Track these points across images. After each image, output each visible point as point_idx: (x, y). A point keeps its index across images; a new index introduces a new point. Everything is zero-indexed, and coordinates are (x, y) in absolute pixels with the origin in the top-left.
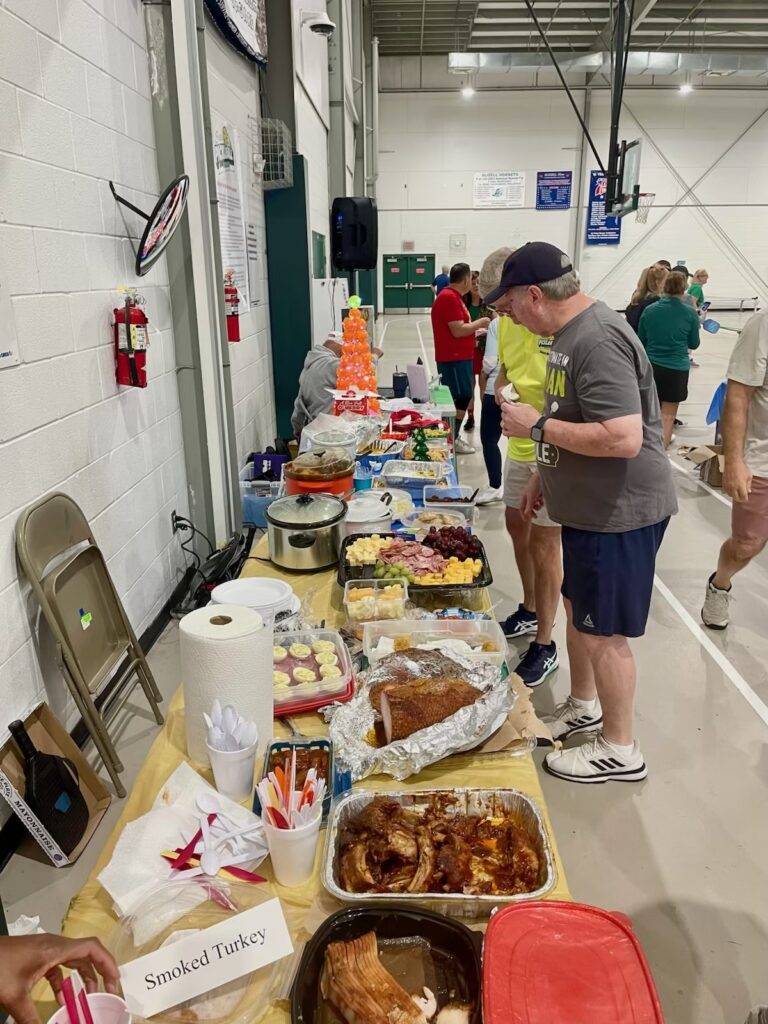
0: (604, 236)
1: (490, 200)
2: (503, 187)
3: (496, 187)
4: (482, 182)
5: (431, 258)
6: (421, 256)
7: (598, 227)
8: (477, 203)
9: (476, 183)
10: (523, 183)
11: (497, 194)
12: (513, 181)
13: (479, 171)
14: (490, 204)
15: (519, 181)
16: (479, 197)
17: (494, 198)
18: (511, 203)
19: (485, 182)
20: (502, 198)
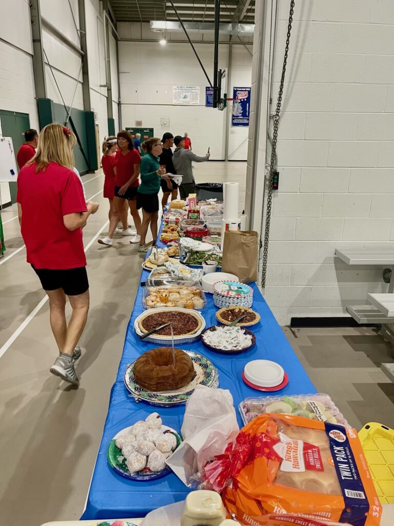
0: (241, 121)
1: (181, 101)
2: (188, 94)
3: (185, 94)
4: (177, 91)
5: (152, 130)
6: (146, 129)
7: (238, 116)
8: (174, 102)
9: (174, 91)
10: (199, 92)
11: (185, 97)
12: (193, 91)
13: (175, 85)
14: (182, 102)
15: (196, 91)
16: (176, 99)
17: (184, 100)
18: (193, 102)
19: (179, 91)
20: (187, 100)
